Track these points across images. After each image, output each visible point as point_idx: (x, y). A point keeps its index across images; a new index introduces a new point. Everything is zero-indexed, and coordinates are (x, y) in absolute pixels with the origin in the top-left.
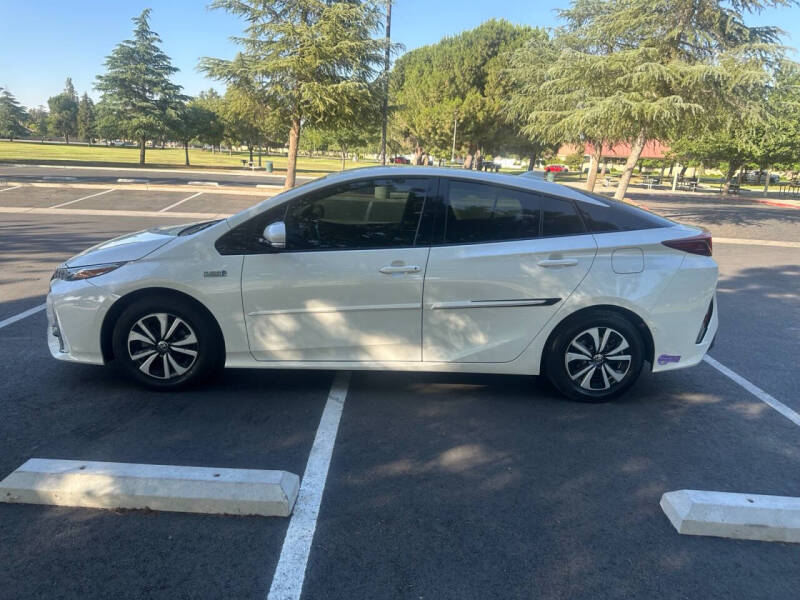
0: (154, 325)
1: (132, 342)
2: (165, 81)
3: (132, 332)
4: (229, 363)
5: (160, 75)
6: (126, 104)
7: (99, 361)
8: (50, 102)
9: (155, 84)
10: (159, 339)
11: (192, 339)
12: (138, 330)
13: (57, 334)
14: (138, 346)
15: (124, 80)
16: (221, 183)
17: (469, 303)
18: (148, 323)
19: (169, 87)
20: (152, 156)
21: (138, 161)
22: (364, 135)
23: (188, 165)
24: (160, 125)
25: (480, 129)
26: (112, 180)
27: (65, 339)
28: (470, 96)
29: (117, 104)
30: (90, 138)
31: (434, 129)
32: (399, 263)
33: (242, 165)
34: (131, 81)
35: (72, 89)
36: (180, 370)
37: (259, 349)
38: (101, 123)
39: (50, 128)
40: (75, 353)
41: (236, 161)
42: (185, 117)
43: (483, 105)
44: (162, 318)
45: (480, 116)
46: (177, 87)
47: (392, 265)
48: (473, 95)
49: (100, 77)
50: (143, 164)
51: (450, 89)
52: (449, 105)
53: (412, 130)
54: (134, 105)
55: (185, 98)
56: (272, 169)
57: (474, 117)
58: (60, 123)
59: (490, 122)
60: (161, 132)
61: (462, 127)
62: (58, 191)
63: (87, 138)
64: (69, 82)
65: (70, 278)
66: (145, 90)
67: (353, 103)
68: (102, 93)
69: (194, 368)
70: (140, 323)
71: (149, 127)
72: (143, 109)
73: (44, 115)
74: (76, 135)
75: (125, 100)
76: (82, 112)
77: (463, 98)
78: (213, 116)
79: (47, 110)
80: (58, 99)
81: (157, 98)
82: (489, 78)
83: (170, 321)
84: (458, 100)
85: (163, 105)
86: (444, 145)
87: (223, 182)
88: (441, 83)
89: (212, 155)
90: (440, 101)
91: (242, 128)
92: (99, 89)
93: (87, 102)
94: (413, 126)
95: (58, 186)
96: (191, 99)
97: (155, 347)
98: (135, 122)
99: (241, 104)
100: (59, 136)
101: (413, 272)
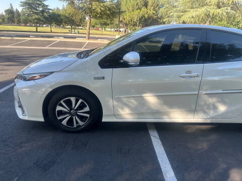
0: (69, 103)
1: (58, 111)
2: (43, 4)
3: (58, 106)
4: (104, 120)
5: (41, 1)
6: (30, 11)
7: (42, 120)
8: (5, 11)
9: (40, 5)
10: (71, 109)
11: (87, 109)
12: (61, 105)
13: (20, 106)
14: (61, 113)
15: (29, 3)
16: (64, 37)
17: (221, 91)
18: (66, 102)
19: (44, 6)
20: (39, 29)
21: (35, 31)
22: (109, 22)
23: (51, 32)
24: (42, 18)
25: (146, 20)
26: (28, 36)
27: (25, 109)
28: (143, 9)
29: (28, 12)
30: (19, 23)
31: (131, 20)
32: (189, 72)
33: (69, 32)
34: (32, 4)
35: (12, 7)
36: (81, 123)
37: (118, 113)
38: (22, 18)
39: (6, 20)
40: (30, 116)
41: (67, 31)
42: (50, 16)
43: (147, 12)
44: (73, 99)
45: (146, 16)
46: (47, 6)
47: (186, 73)
48: (144, 9)
49: (21, 2)
50: (37, 32)
51: (136, 7)
52: (136, 12)
53: (124, 20)
54: (33, 12)
55: (50, 9)
56: (79, 33)
57: (144, 16)
58: (9, 18)
59: (149, 18)
60: (43, 21)
61: (140, 19)
62: (10, 40)
63: (18, 23)
64: (11, 4)
65: (25, 79)
66: (36, 7)
67: (109, 10)
68: (22, 8)
69: (88, 122)
70: (62, 102)
71: (38, 19)
72: (36, 13)
73: (3, 16)
74: (14, 22)
75: (30, 10)
76: (16, 15)
77: (141, 10)
78: (59, 15)
79: (4, 14)
80: (8, 10)
81: (41, 9)
82: (149, 4)
83: (77, 101)
84: (139, 11)
85: (43, 12)
86: (134, 25)
87: (65, 37)
88: (134, 5)
89: (58, 29)
90: (133, 11)
91: (68, 20)
92: (21, 6)
93: (17, 11)
94: (124, 19)
95: (10, 38)
96: (52, 10)
97: (69, 113)
98: (34, 17)
99: (71, 10)
100: (8, 23)
101: (196, 76)
